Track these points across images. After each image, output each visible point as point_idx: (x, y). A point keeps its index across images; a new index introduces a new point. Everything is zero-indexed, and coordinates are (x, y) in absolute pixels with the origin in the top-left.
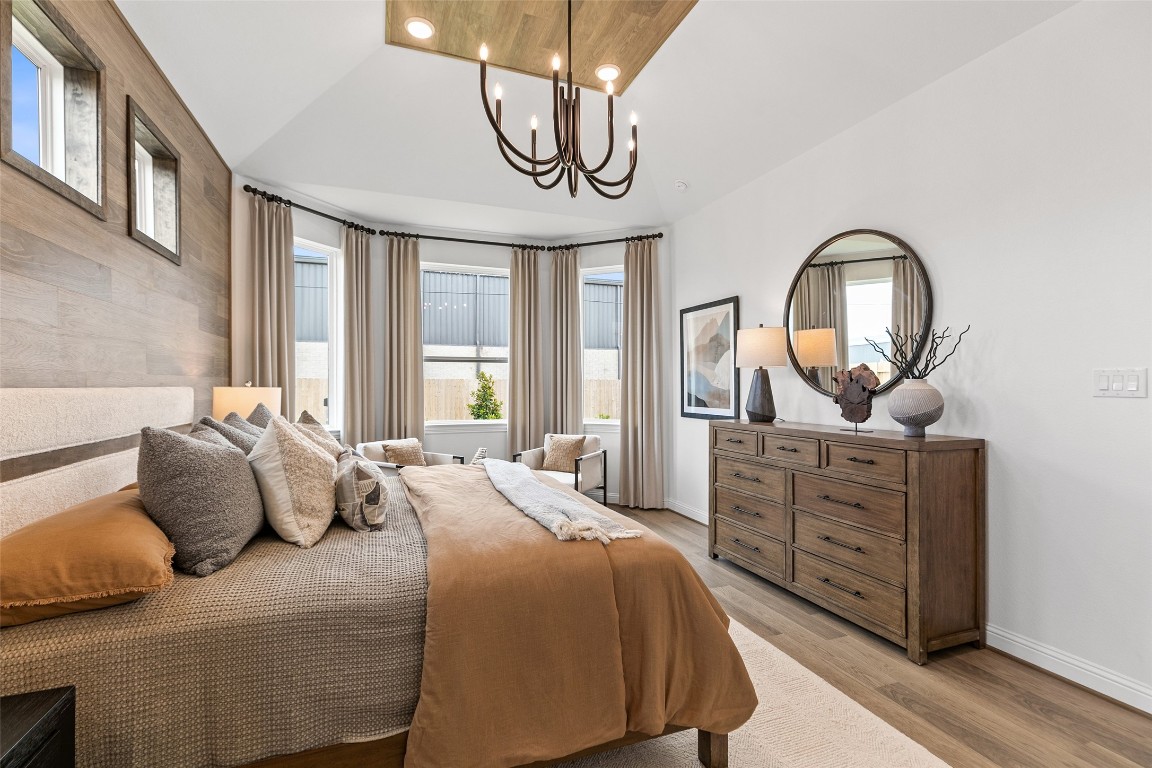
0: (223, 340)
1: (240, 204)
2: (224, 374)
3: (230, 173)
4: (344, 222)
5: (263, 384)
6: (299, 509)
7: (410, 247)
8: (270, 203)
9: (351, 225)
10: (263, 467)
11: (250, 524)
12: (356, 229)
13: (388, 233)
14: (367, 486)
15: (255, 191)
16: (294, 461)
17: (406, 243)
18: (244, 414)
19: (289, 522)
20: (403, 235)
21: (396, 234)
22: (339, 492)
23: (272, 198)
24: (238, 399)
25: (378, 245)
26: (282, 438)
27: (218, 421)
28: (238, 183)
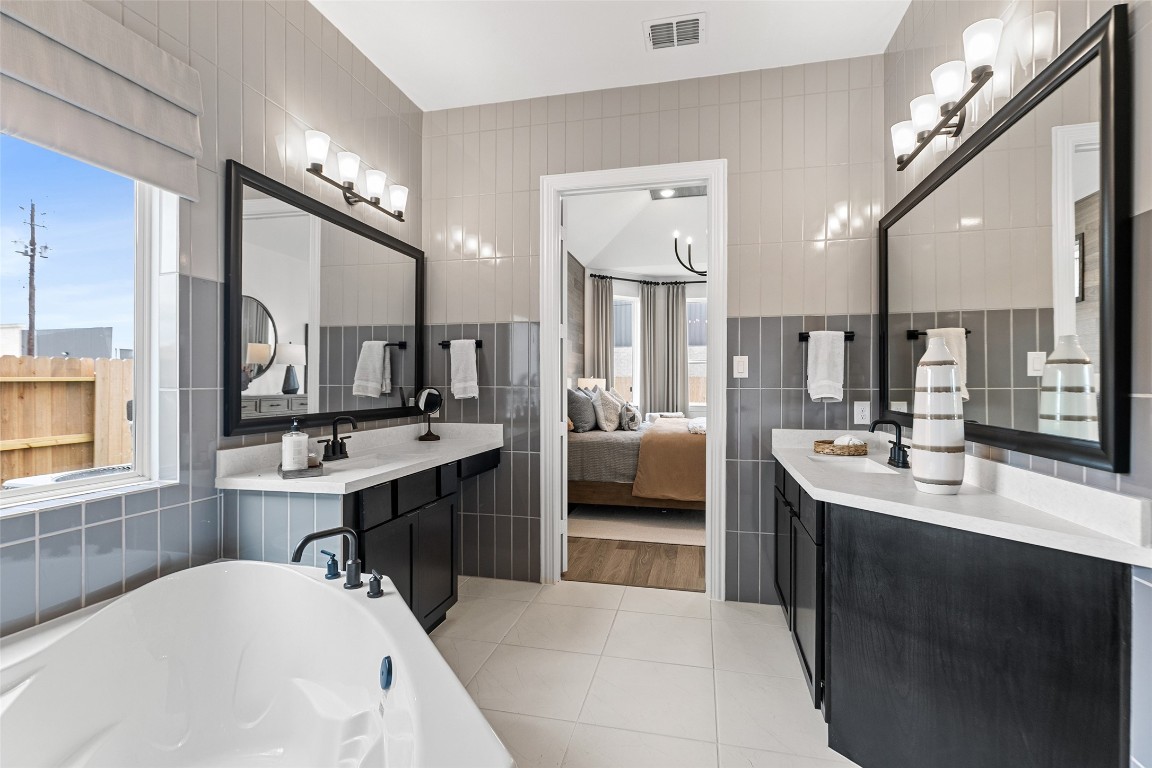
0: (581, 355)
1: (588, 283)
2: (581, 372)
3: (584, 269)
4: (641, 282)
5: (599, 377)
6: (607, 419)
7: (680, 290)
8: (602, 279)
9: (645, 282)
10: (596, 404)
11: (591, 424)
12: (647, 284)
13: (667, 283)
14: (630, 414)
15: (595, 276)
16: (606, 403)
17: (678, 288)
18: (591, 388)
19: (603, 423)
20: (676, 283)
21: (671, 283)
22: (620, 417)
23: (603, 277)
24: (588, 383)
25: (661, 291)
26: (601, 394)
27: (583, 388)
28: (587, 274)
